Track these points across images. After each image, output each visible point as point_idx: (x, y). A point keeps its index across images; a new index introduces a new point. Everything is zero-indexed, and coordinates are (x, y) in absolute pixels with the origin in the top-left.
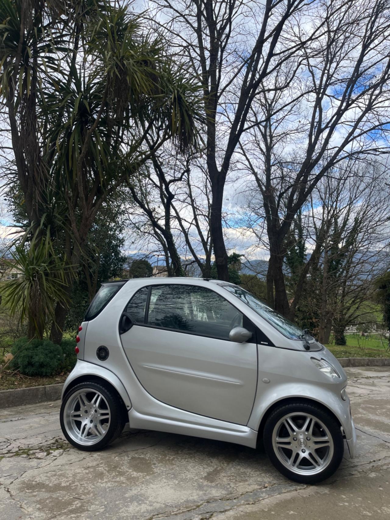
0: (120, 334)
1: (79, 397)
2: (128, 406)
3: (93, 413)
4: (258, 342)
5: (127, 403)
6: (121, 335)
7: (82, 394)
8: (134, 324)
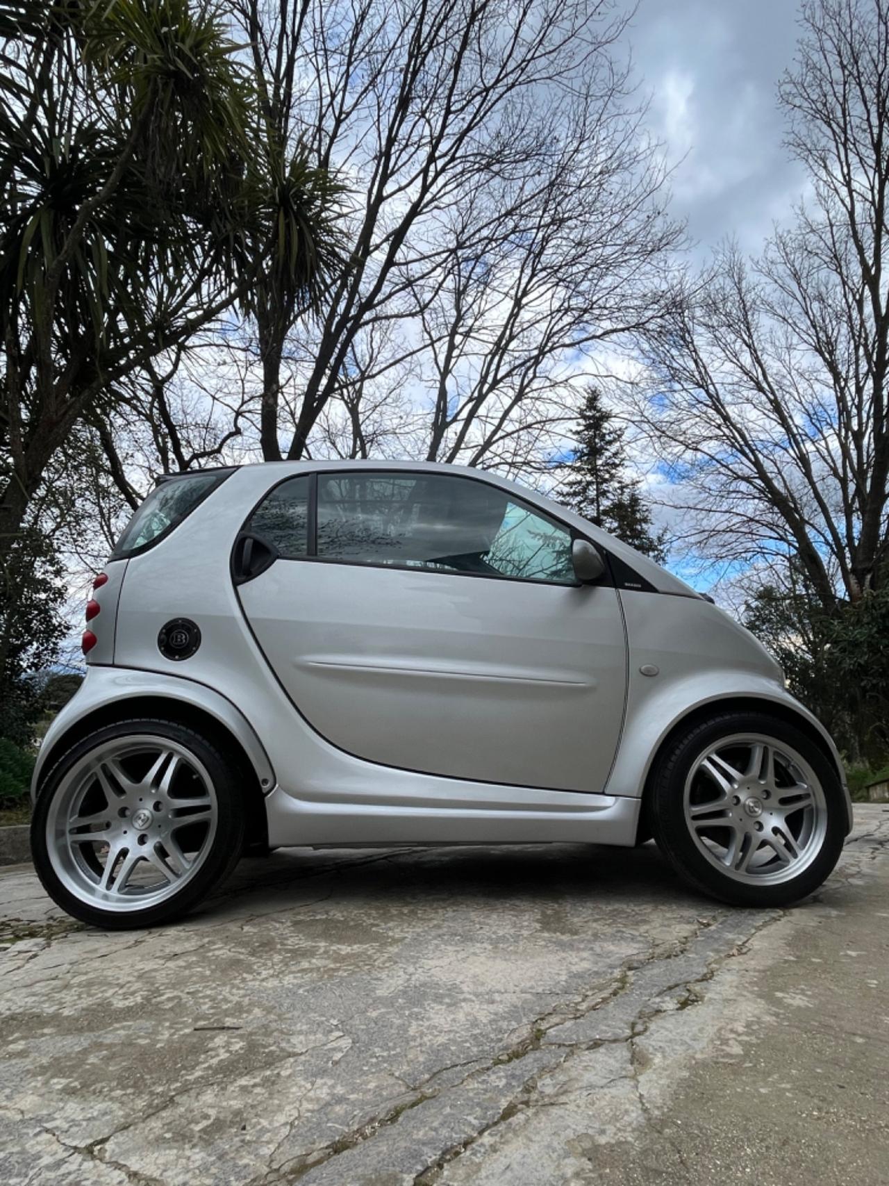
0: (235, 584)
1: (97, 769)
2: (265, 781)
3: (147, 813)
4: (617, 584)
5: (261, 772)
6: (240, 588)
7: (108, 761)
8: (278, 557)
